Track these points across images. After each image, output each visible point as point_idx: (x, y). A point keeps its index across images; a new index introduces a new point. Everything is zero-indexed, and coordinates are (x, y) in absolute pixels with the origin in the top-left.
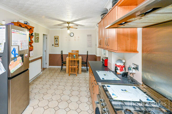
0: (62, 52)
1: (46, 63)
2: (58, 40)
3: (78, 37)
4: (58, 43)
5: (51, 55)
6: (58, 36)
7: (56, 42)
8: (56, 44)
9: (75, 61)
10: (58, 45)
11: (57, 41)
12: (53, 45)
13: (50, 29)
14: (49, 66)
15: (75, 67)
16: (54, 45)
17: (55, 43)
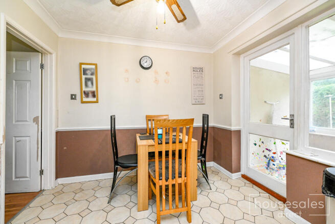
0: (113, 119)
1: (42, 172)
2: (94, 77)
3: (167, 73)
4: (94, 89)
5: (62, 138)
6: (96, 65)
7: (86, 85)
8: (87, 94)
9: (180, 151)
10: (94, 96)
11: (89, 83)
12: (73, 97)
13: (60, 35)
14: (57, 178)
15: (180, 181)
16: (78, 97)
17: (84, 89)
